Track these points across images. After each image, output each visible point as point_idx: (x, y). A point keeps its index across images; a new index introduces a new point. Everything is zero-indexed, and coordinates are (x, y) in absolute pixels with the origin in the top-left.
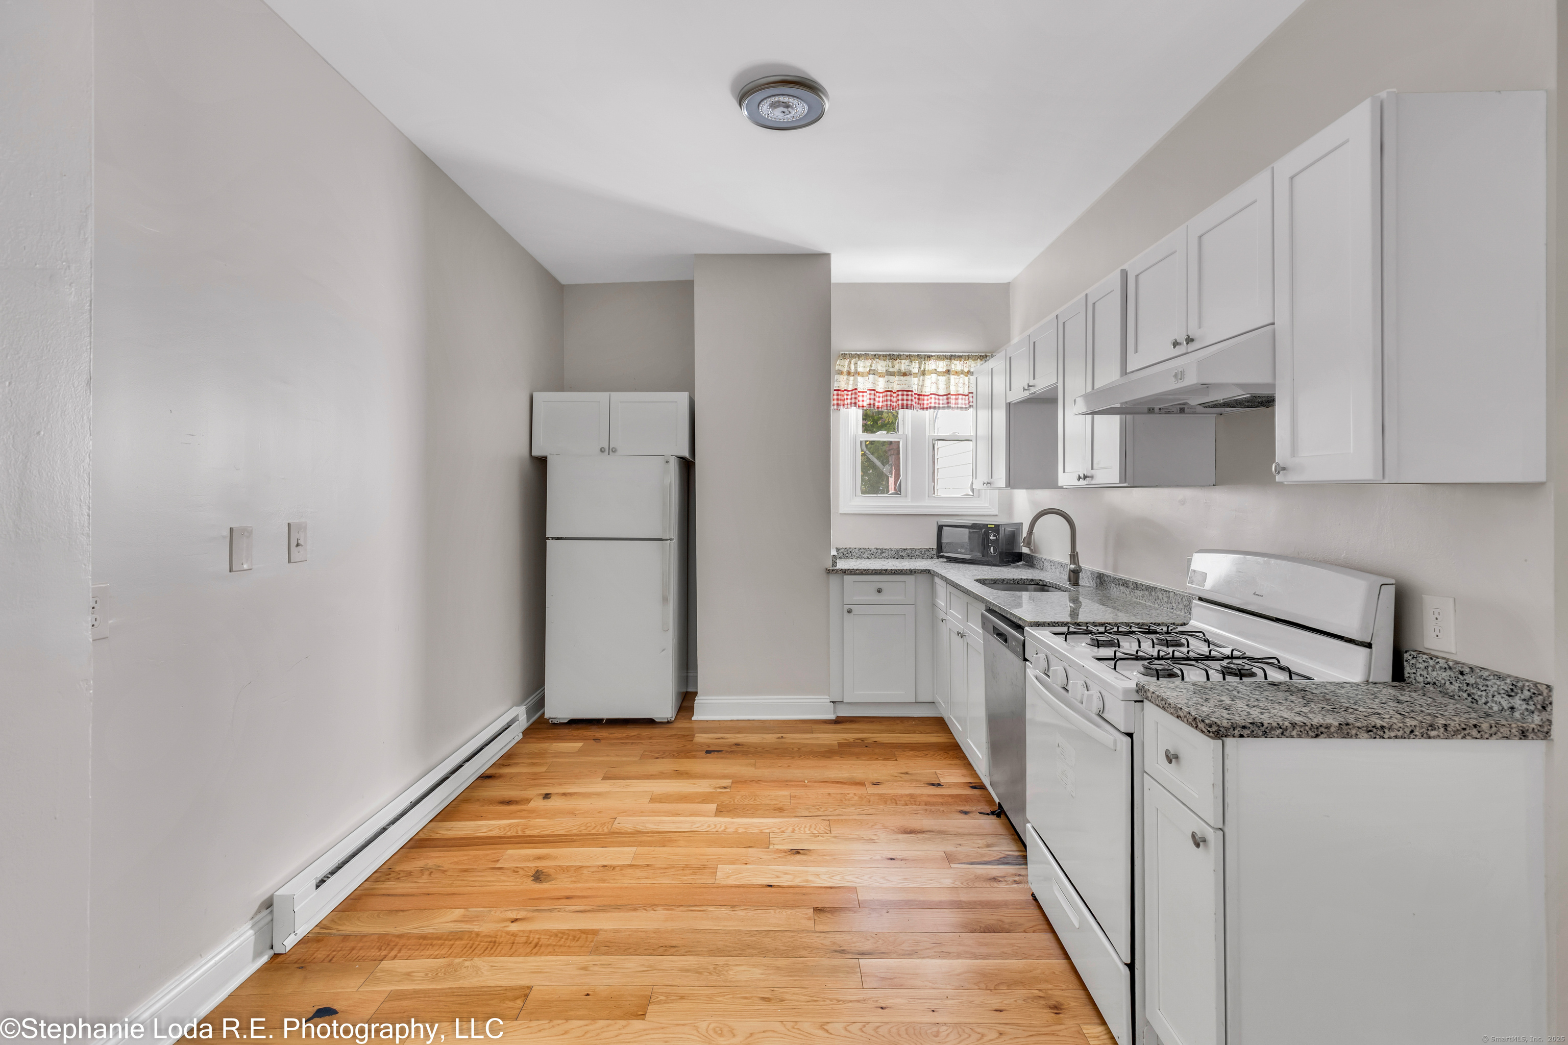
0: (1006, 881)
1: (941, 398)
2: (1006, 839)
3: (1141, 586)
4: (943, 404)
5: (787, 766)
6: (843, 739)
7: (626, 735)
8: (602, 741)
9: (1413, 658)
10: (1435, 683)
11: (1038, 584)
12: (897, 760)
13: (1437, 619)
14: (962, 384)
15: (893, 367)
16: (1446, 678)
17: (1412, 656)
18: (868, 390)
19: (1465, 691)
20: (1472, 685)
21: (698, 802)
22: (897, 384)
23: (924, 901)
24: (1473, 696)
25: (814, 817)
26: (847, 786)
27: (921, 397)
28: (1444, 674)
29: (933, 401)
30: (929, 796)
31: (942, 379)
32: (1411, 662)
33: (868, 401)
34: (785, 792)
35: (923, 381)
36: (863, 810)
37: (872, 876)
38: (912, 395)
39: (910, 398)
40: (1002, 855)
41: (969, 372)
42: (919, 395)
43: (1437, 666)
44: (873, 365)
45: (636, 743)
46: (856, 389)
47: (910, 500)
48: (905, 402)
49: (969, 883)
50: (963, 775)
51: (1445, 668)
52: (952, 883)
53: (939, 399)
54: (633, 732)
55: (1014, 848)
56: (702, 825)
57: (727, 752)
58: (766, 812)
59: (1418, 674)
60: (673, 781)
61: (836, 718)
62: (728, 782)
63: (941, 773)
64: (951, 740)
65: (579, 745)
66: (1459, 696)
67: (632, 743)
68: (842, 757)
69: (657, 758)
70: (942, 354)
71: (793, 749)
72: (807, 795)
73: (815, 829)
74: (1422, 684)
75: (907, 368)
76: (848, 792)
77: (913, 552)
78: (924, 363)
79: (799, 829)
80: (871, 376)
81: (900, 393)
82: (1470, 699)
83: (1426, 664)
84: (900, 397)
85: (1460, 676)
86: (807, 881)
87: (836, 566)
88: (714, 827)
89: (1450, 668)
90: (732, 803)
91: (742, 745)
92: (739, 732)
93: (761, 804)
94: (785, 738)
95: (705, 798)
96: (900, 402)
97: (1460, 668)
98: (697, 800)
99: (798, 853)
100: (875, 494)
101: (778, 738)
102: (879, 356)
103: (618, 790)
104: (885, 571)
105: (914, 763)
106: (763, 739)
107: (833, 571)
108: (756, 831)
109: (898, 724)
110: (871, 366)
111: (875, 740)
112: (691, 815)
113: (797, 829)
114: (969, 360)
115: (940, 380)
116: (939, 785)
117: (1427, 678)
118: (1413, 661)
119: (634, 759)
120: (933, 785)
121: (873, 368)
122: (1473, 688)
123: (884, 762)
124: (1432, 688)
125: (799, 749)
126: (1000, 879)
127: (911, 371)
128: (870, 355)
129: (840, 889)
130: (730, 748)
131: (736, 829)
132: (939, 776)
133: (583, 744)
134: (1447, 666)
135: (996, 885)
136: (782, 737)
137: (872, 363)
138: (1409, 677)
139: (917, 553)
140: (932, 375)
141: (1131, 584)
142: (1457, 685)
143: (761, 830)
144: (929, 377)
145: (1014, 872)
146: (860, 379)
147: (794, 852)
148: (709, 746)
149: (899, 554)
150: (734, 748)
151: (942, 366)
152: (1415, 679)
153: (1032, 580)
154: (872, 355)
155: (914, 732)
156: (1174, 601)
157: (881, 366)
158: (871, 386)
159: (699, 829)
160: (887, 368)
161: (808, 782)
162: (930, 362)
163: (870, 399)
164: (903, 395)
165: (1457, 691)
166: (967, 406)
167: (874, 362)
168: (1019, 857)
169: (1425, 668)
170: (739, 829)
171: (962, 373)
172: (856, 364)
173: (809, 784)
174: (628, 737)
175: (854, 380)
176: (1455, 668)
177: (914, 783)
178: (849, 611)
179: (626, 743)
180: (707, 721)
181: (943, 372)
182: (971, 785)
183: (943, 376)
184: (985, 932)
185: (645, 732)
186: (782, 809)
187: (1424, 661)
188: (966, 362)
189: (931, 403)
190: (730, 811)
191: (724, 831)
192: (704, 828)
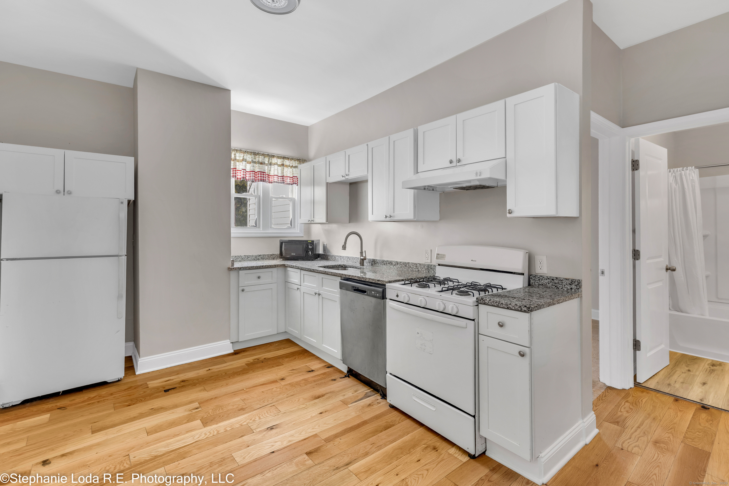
0: (375, 404)
1: (279, 177)
2: (360, 386)
3: (400, 263)
4: (281, 181)
5: (226, 384)
6: (247, 361)
7: (87, 398)
8: (68, 408)
9: (534, 277)
10: (542, 284)
11: (342, 267)
12: (283, 365)
13: (540, 263)
14: (289, 172)
15: (255, 159)
16: (547, 282)
17: (533, 277)
18: (242, 169)
19: (554, 285)
20: (557, 283)
21: (186, 423)
22: (257, 168)
23: (351, 427)
24: (557, 287)
25: (265, 407)
26: (269, 385)
27: (269, 176)
28: (546, 281)
29: (276, 179)
30: (312, 377)
31: (280, 168)
32: (533, 279)
33: (242, 176)
34: (237, 399)
35: (271, 168)
36: (287, 394)
37: (319, 425)
38: (265, 175)
39: (264, 176)
40: (365, 394)
41: (292, 166)
42: (268, 175)
43: (543, 279)
44: (245, 156)
45: (101, 401)
46: (236, 168)
47: (261, 230)
48: (262, 178)
49: (362, 411)
50: (319, 363)
51: (547, 279)
52: (355, 414)
53: (278, 178)
54: (93, 394)
55: (366, 389)
56: (200, 435)
57: (180, 387)
58: (235, 413)
59: (536, 282)
60: (155, 416)
61: (234, 351)
62: (196, 405)
63: (309, 365)
64: (301, 348)
65: (46, 417)
66: (552, 288)
67: (99, 402)
68: (254, 371)
69: (129, 405)
70: (279, 156)
71: (222, 374)
72: (251, 396)
73: (270, 413)
74: (538, 285)
75: (263, 160)
76: (272, 387)
77: (264, 256)
78: (270, 159)
79: (262, 416)
80: (244, 162)
81: (260, 173)
82: (556, 288)
83: (539, 279)
84: (260, 175)
85: (552, 281)
86: (290, 441)
87: (233, 266)
88: (209, 433)
89: (548, 279)
90: (209, 415)
91: (187, 381)
92: (178, 374)
93: (228, 410)
94: (212, 369)
95: (189, 419)
96: (260, 178)
97: (552, 278)
98: (184, 422)
99: (273, 428)
100: (242, 226)
101: (207, 371)
102: (248, 152)
103: (113, 436)
104: (262, 267)
105: (293, 364)
106: (198, 373)
107: (233, 269)
108: (238, 426)
109: (269, 347)
110: (244, 157)
111: (265, 357)
112: (187, 432)
113: (260, 416)
114: (293, 160)
115: (279, 169)
116: (313, 371)
117: (539, 283)
118: (534, 278)
119: (110, 412)
120: (310, 371)
121: (245, 158)
122: (557, 284)
123: (277, 367)
124: (541, 286)
125: (226, 373)
126: (372, 404)
127: (265, 162)
128: (243, 151)
129: (310, 438)
130: (180, 384)
131: (225, 429)
132: (309, 367)
133: (50, 414)
134: (547, 278)
135: (372, 407)
136: (209, 369)
137: (244, 155)
138: (532, 284)
139: (266, 257)
140: (275, 165)
141: (394, 263)
142: (551, 284)
143: (241, 424)
144: (273, 166)
145: (374, 399)
146: (237, 163)
147: (270, 429)
148: (164, 388)
149: (257, 258)
150: (183, 384)
151: (280, 161)
152: (535, 284)
153: (340, 265)
154: (244, 151)
155: (281, 349)
156: (419, 268)
157: (249, 157)
158: (244, 168)
159: (200, 438)
160: (252, 159)
161: (246, 389)
162: (274, 159)
163: (243, 175)
164: (261, 174)
165: (551, 286)
166: (292, 183)
167: (245, 155)
168: (371, 392)
169: (539, 280)
170: (227, 428)
171: (290, 166)
172: (235, 154)
173: (247, 390)
174: (90, 399)
175: (234, 163)
176: (550, 278)
177: (301, 373)
178: (243, 290)
179: (93, 403)
180: (149, 373)
181: (280, 165)
182: (327, 366)
183: (280, 167)
184: (386, 430)
185: (103, 391)
186: (243, 409)
187: (538, 278)
188: (291, 161)
189: (275, 180)
190: (212, 420)
191: (218, 433)
192: (203, 437)
